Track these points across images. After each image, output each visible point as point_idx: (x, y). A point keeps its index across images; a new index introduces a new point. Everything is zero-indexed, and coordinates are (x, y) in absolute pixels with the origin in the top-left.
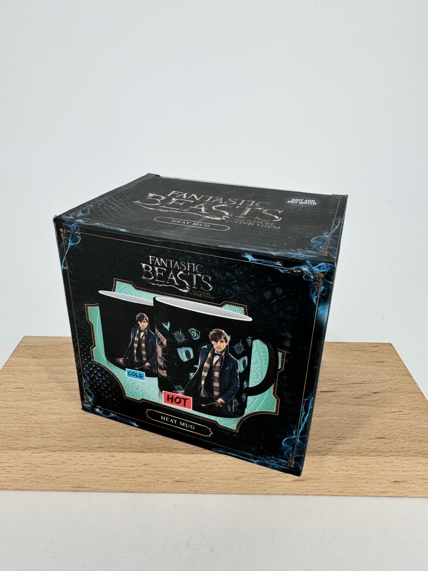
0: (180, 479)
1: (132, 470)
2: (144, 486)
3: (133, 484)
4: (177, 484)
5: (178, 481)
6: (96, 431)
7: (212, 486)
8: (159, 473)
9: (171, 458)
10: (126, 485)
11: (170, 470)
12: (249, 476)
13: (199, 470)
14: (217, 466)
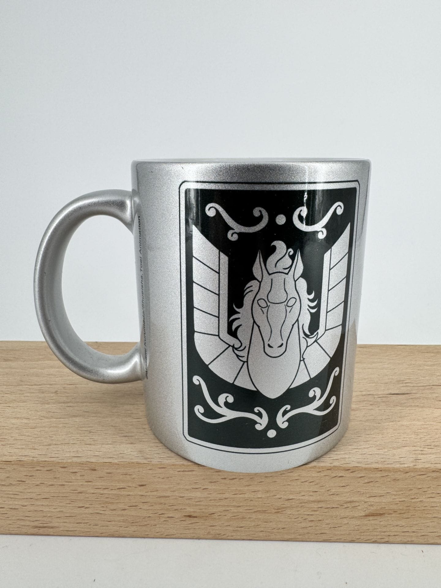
0: (194, 512)
1: (121, 496)
2: (140, 526)
3: (123, 522)
4: (189, 521)
5: (190, 516)
6: (73, 438)
7: (241, 525)
8: (162, 500)
9: (179, 473)
10: (113, 523)
11: (178, 495)
12: (297, 507)
13: (222, 495)
14: (250, 488)
